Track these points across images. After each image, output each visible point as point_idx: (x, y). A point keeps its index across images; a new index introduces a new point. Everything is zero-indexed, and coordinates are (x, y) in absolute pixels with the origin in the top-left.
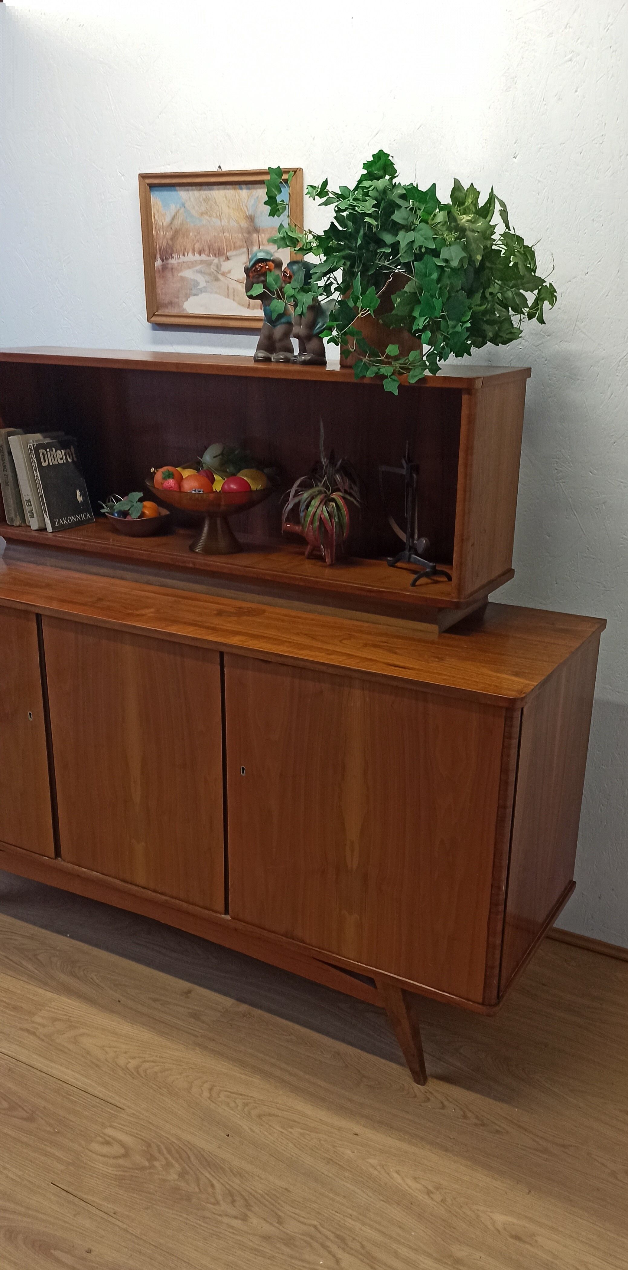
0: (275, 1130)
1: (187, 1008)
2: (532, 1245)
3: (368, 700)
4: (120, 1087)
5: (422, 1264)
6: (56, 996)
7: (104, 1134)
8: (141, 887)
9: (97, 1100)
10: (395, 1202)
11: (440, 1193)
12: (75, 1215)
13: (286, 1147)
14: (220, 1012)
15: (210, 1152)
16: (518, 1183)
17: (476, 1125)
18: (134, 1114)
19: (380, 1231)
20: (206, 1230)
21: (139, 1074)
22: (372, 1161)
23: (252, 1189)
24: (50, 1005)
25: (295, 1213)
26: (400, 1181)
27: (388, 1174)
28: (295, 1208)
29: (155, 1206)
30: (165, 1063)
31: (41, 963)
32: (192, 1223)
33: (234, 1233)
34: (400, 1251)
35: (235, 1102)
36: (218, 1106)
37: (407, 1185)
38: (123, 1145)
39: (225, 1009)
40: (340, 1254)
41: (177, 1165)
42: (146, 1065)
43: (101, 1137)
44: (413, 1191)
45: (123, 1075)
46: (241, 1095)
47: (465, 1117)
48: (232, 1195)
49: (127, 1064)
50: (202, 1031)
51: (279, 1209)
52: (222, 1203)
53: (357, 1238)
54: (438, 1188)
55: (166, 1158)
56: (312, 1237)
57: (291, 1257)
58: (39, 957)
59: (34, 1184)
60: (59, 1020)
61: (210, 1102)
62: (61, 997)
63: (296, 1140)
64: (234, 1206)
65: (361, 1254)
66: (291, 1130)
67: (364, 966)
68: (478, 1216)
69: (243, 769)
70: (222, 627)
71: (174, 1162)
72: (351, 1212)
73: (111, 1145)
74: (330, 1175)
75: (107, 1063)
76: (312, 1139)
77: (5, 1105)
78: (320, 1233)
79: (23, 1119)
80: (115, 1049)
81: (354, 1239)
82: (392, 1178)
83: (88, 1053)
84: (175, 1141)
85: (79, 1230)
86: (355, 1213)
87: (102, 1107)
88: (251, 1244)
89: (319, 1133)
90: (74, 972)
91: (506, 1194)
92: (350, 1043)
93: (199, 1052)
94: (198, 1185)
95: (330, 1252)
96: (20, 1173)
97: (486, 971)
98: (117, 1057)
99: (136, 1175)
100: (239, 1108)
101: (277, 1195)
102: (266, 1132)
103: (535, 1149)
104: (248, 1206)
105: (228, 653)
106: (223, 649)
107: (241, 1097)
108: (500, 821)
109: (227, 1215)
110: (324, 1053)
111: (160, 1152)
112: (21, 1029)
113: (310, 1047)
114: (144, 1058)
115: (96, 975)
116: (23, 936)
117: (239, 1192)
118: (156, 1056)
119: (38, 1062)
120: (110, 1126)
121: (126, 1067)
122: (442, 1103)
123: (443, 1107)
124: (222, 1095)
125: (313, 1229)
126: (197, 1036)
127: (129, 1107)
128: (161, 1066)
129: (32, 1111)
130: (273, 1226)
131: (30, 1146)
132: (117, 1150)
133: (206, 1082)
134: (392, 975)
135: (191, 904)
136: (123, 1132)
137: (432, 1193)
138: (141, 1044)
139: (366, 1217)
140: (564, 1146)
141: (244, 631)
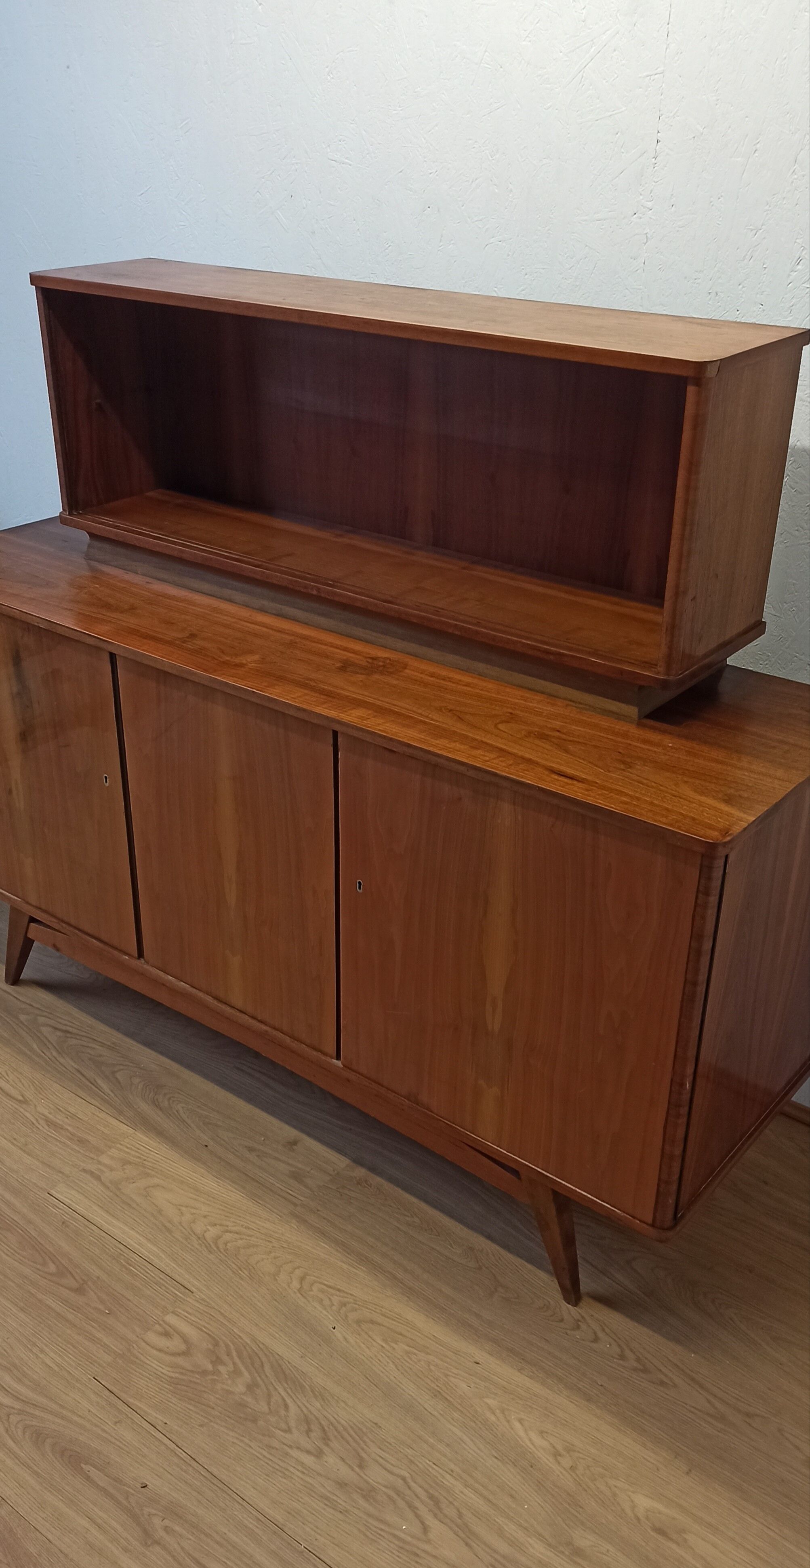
0: (375, 1344)
1: (288, 1164)
2: (678, 1544)
3: (520, 818)
4: (192, 1261)
5: (531, 1550)
6: (131, 1131)
7: (164, 1321)
8: (238, 1010)
9: (162, 1276)
10: (511, 1461)
11: (571, 1456)
12: (116, 1423)
13: (385, 1368)
14: (331, 1175)
15: (289, 1362)
16: (676, 1457)
17: (635, 1369)
18: (203, 1299)
19: (485, 1498)
20: (270, 1462)
21: (218, 1248)
22: (490, 1401)
23: (334, 1418)
24: (122, 1143)
25: (382, 1458)
26: (522, 1433)
27: (508, 1421)
28: (383, 1451)
29: (212, 1424)
30: (251, 1236)
31: (119, 1083)
32: (254, 1452)
33: (303, 1473)
34: (506, 1528)
35: (330, 1299)
36: (308, 1301)
37: (530, 1440)
38: (185, 1340)
39: (336, 1172)
40: (431, 1521)
41: (246, 1374)
42: (228, 1236)
43: (160, 1325)
44: (536, 1449)
45: (197, 1246)
46: (339, 1290)
47: (622, 1357)
48: (308, 1422)
49: (205, 1232)
50: (302, 1199)
51: (363, 1449)
52: (294, 1430)
53: (455, 1503)
54: (570, 1449)
55: (234, 1364)
56: (398, 1493)
57: (370, 1515)
58: (119, 1075)
59: (74, 1376)
60: (130, 1163)
61: (300, 1296)
62: (136, 1133)
63: (399, 1359)
64: (309, 1438)
65: (457, 1526)
66: (395, 1346)
67: (505, 1152)
68: (615, 1495)
69: (360, 883)
70: (342, 692)
71: (243, 1369)
72: (452, 1466)
73: (171, 1338)
74: (435, 1413)
75: (180, 1227)
76: (419, 1361)
77: (52, 1268)
78: (409, 1488)
79: (70, 1289)
80: (193, 1211)
81: (451, 1503)
82: (512, 1429)
83: (160, 1211)
84: (249, 1342)
85: (118, 1443)
86: (457, 1469)
87: (167, 1285)
88: (323, 1490)
89: (430, 1354)
90: (157, 1100)
91: (658, 1469)
92: (489, 1237)
93: (296, 1227)
94: (269, 1404)
95: (418, 1516)
96: (58, 1360)
97: (659, 1186)
98: (194, 1222)
99: (194, 1380)
100: (334, 1308)
101: (364, 1430)
102: (364, 1344)
103: (708, 1414)
104: (326, 1439)
105: (342, 733)
106: (337, 727)
107: (338, 1293)
108: (688, 1000)
109: (298, 1448)
110: (455, 1247)
111: (229, 1354)
112: (84, 1171)
113: (436, 1235)
114: (227, 1226)
115: (182, 1107)
116: (103, 1045)
117: (317, 1419)
118: (242, 1225)
119: (99, 1216)
120: (173, 1312)
121: (203, 1235)
122: (595, 1333)
123: (596, 1340)
124: (315, 1288)
125: (400, 1481)
126: (295, 1205)
127: (199, 1290)
128: (246, 1239)
129: (83, 1280)
130: (353, 1470)
131: (75, 1326)
132: (175, 1344)
133: (299, 1267)
134: (539, 1170)
135: (296, 1040)
136: (188, 1322)
137: (560, 1455)
138: (225, 1207)
139: (471, 1476)
140: (748, 1415)
141: (369, 700)
